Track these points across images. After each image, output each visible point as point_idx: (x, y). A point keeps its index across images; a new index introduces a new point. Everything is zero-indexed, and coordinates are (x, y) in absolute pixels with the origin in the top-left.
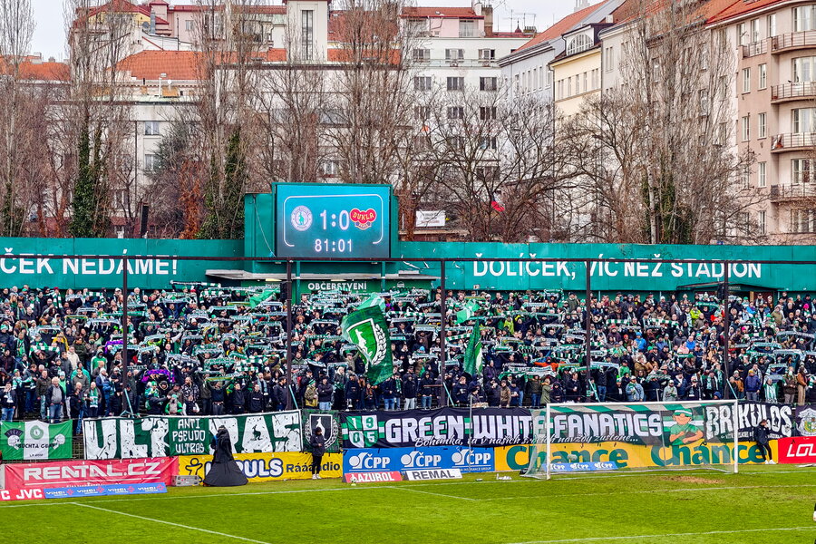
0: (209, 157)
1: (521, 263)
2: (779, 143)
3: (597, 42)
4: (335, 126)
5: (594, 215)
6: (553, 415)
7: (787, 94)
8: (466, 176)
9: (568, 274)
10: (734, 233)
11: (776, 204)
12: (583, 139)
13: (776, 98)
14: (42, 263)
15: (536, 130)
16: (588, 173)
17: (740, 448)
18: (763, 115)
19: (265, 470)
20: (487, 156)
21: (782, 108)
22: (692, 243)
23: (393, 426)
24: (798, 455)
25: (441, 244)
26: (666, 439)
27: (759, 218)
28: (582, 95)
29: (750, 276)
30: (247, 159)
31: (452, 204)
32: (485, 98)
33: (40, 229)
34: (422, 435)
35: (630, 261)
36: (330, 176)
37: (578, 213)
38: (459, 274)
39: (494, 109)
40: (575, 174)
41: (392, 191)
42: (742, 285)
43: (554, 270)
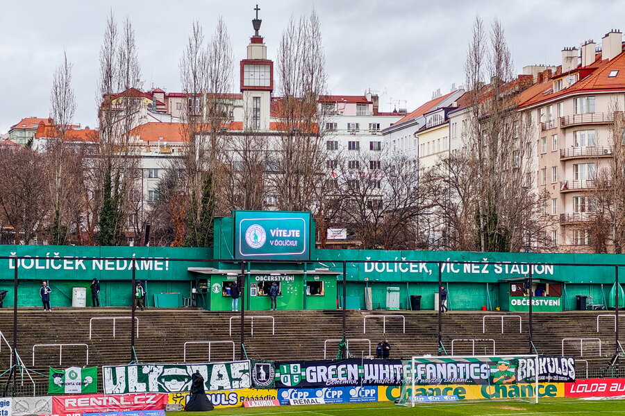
0: (191, 193)
1: (396, 264)
2: (566, 186)
3: (446, 118)
4: (274, 173)
5: (444, 232)
6: (416, 364)
7: (571, 155)
8: (360, 206)
9: (427, 271)
10: (536, 244)
11: (563, 226)
12: (437, 183)
13: (564, 157)
14: (78, 263)
15: (406, 176)
16: (440, 205)
17: (540, 386)
18: (555, 168)
19: (226, 400)
20: (374, 193)
21: (567, 164)
22: (508, 251)
23: (311, 371)
24: (578, 391)
25: (344, 251)
26: (490, 381)
27: (552, 235)
28: (437, 154)
29: (546, 273)
30: (216, 194)
31: (351, 224)
32: (374, 155)
33: (78, 239)
34: (330, 377)
35: (467, 263)
36: (271, 205)
37: (434, 231)
38: (355, 270)
39: (379, 163)
40: (433, 205)
41: (312, 215)
42: (540, 279)
43: (418, 268)
